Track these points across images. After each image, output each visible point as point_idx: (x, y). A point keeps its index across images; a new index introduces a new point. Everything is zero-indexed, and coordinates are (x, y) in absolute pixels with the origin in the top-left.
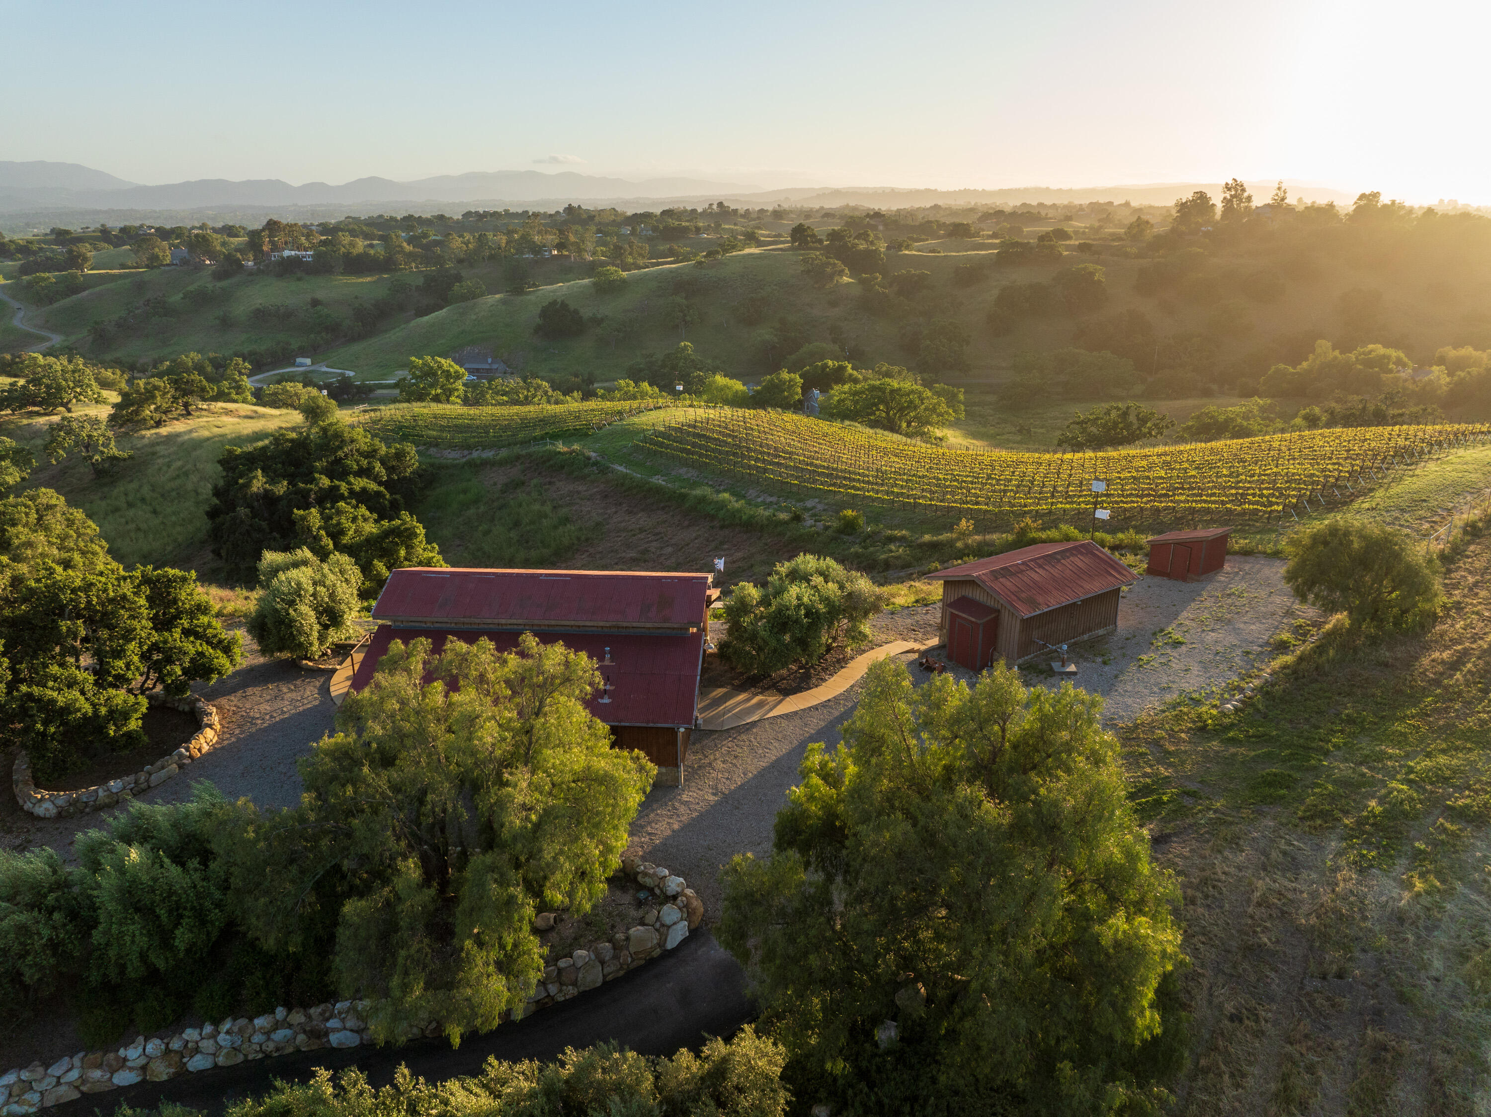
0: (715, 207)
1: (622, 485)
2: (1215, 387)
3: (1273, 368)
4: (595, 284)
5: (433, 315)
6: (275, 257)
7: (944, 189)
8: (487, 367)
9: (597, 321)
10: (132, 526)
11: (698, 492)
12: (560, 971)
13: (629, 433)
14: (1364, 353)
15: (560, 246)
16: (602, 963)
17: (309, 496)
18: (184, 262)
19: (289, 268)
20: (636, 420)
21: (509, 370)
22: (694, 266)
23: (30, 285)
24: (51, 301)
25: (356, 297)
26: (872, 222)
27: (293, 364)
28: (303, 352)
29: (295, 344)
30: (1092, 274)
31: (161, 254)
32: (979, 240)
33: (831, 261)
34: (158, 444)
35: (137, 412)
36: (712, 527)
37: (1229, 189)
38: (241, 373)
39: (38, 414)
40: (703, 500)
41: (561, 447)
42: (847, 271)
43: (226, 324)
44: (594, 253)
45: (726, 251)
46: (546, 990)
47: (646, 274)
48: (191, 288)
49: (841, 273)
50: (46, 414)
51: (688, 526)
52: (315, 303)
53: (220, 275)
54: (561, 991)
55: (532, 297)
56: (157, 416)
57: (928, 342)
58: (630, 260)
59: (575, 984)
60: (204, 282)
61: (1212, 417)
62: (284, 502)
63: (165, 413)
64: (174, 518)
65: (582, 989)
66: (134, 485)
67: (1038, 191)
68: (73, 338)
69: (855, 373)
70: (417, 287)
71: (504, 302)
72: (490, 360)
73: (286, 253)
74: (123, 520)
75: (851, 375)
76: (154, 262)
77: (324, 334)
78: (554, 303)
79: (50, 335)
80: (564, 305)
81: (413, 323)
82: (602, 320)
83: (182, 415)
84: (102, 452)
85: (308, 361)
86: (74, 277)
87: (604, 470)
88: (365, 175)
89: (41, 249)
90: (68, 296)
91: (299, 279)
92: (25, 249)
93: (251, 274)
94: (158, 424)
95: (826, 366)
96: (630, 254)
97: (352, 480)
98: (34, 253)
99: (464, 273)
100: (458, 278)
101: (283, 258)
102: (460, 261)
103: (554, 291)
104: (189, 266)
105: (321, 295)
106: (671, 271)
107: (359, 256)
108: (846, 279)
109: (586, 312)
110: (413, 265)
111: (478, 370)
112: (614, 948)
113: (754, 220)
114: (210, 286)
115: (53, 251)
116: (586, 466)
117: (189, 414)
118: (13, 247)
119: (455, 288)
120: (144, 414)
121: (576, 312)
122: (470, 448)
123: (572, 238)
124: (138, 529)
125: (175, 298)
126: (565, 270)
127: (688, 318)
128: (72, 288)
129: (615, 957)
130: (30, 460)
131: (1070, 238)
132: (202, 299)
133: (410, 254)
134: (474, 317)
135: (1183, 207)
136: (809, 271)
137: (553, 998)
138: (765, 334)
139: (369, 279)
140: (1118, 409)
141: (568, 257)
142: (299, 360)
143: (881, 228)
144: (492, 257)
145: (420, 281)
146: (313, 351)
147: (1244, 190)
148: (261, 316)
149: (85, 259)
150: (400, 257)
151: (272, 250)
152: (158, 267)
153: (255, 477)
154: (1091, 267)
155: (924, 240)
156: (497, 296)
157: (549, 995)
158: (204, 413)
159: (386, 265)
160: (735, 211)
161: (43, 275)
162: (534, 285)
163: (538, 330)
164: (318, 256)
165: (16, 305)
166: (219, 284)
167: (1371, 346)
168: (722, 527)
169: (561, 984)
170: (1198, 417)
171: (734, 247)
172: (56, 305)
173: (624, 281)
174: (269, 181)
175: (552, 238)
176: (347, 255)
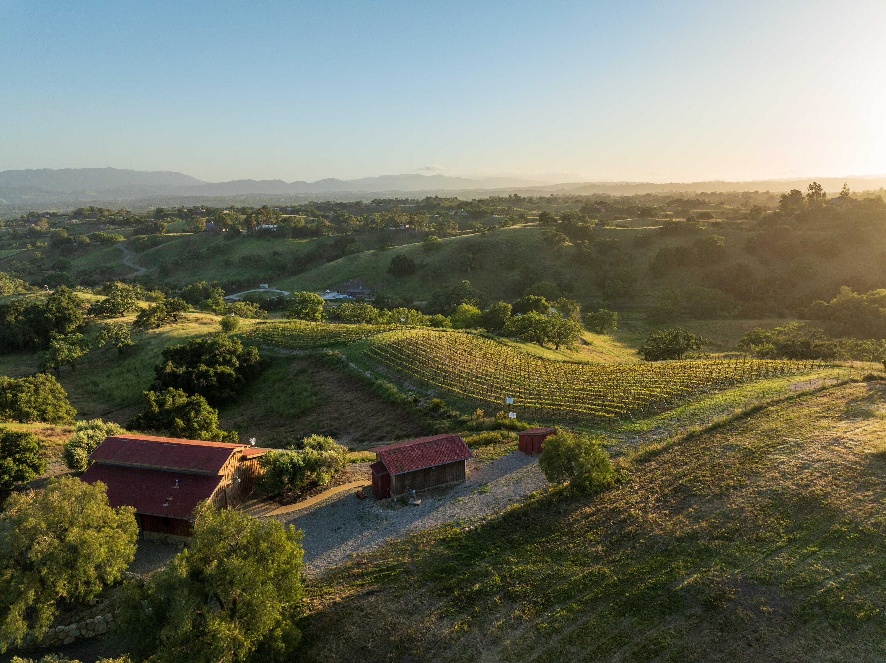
0: (512, 196)
1: (350, 375)
2: (786, 311)
3: (814, 302)
4: (424, 245)
5: (335, 261)
6: (257, 228)
7: (659, 183)
8: (360, 291)
9: (422, 266)
10: (125, 383)
11: (380, 381)
12: (87, 624)
13: (367, 345)
14: (873, 295)
15: (410, 223)
16: (107, 623)
17: (192, 376)
18: (212, 230)
19: (264, 234)
20: (375, 337)
21: (372, 293)
22: (480, 236)
23: (134, 241)
24: (143, 250)
25: (297, 251)
26: (598, 207)
27: (259, 287)
28: (264, 281)
29: (261, 276)
30: (716, 242)
31: (200, 226)
32: (656, 219)
33: (559, 233)
34: (153, 338)
35: (148, 320)
36: (378, 403)
37: (812, 189)
38: (219, 295)
39: (108, 317)
40: (380, 386)
41: (330, 352)
42: (568, 239)
43: (227, 264)
44: (428, 227)
45: (502, 226)
46: (80, 632)
47: (453, 240)
48: (212, 245)
49: (564, 240)
50: (112, 318)
51: (368, 401)
52: (275, 253)
53: (229, 237)
54: (87, 633)
55: (389, 252)
56: (157, 322)
57: (609, 282)
58: (448, 231)
59: (94, 630)
60: (220, 241)
61: (757, 335)
62: (180, 378)
63: (161, 321)
64: (144, 380)
65: (97, 633)
66: (134, 360)
67: (717, 183)
68: (151, 270)
69: (546, 303)
70: (330, 245)
71: (373, 255)
72: (361, 288)
73: (264, 226)
74: (121, 379)
75: (544, 304)
76: (196, 230)
77: (276, 271)
78: (400, 256)
79: (140, 268)
80: (405, 258)
81: (324, 266)
82: (425, 266)
83: (172, 321)
84: (123, 342)
85: (267, 286)
86: (156, 237)
87: (346, 366)
88: (327, 177)
89: (146, 221)
90: (152, 247)
91: (268, 241)
92: (138, 222)
93: (244, 237)
94: (158, 326)
95: (529, 299)
96: (448, 228)
97: (218, 367)
98: (143, 223)
99: (356, 238)
100: (352, 241)
101: (261, 229)
102: (356, 231)
103: (403, 248)
104: (213, 231)
105: (279, 249)
106: (467, 238)
107: (302, 228)
108: (567, 243)
109: (417, 262)
110: (330, 233)
111: (354, 293)
112: (113, 617)
113: (534, 204)
114: (222, 243)
115: (152, 222)
116: (338, 363)
117: (176, 321)
118: (133, 220)
119: (348, 247)
120: (150, 321)
121: (412, 261)
122: (293, 348)
123: (416, 219)
124: (127, 385)
125: (203, 250)
126: (411, 236)
127: (473, 266)
128: (155, 243)
129: (114, 621)
130: (88, 345)
131: (712, 218)
132: (217, 251)
133: (329, 227)
134: (356, 263)
135: (785, 199)
136: (545, 239)
137: (83, 636)
138: (515, 275)
139: (306, 240)
140: (672, 334)
141: (414, 229)
142: (262, 285)
143: (603, 210)
144: (372, 229)
145: (332, 242)
146: (270, 280)
147: (821, 189)
148: (246, 261)
149: (163, 228)
150: (323, 229)
151: (257, 224)
152: (198, 232)
153: (168, 365)
154: (716, 237)
155: (624, 219)
156: (371, 251)
157: (81, 634)
158: (184, 320)
159: (316, 233)
160: (524, 199)
161: (141, 236)
162: (391, 246)
163: (390, 271)
164: (279, 228)
165: (126, 252)
166: (227, 243)
167: (878, 290)
168: (383, 403)
169: (88, 630)
170: (749, 334)
171: (506, 224)
172: (145, 252)
173: (440, 244)
174: (275, 181)
175: (405, 218)
176: (295, 228)
